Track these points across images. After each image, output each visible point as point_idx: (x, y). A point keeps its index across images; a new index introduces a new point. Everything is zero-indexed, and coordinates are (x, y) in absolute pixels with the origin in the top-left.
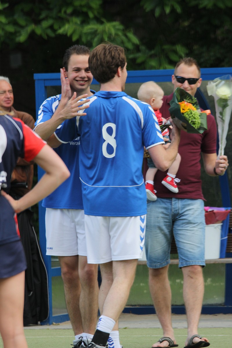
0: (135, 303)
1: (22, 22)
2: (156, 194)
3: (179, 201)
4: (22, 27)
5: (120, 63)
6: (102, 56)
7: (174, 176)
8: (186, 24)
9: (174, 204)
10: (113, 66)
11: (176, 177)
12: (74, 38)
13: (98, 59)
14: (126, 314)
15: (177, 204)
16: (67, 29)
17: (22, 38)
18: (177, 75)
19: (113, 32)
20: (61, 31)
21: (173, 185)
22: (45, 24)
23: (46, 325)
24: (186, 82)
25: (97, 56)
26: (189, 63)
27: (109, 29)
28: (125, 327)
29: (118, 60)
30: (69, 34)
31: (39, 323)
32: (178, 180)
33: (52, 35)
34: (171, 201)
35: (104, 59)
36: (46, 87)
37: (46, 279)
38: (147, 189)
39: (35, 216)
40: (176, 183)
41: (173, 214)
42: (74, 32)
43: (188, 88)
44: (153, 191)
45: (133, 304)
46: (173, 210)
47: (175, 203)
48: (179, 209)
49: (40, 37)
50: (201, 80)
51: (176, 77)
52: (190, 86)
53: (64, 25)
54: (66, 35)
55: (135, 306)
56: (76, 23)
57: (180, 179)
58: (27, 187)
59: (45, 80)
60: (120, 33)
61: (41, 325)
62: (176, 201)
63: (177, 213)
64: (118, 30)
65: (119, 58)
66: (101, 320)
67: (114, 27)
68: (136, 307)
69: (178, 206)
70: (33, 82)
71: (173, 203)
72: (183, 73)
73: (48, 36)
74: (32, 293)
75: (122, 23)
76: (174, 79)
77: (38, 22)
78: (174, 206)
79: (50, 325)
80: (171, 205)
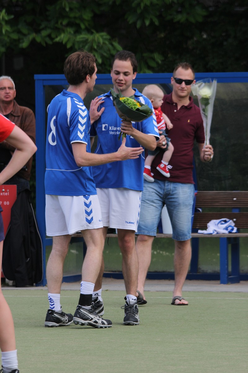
0: (116, 270)
1: (25, 31)
2: (153, 177)
3: (171, 183)
4: (25, 35)
5: (88, 72)
6: (75, 64)
7: (167, 164)
8: (162, 35)
9: (166, 186)
10: (83, 74)
11: (169, 164)
12: (69, 46)
13: (71, 65)
14: (108, 278)
15: (170, 186)
16: (63, 38)
17: (25, 44)
18: (175, 77)
19: (101, 41)
20: (57, 40)
21: (165, 171)
22: (44, 33)
23: (40, 286)
24: (184, 83)
25: (71, 63)
26: (186, 67)
27: (98, 38)
28: (106, 289)
29: (87, 69)
30: (64, 42)
31: (34, 284)
32: (170, 167)
33: (50, 42)
34: (165, 183)
35: (76, 66)
36: (44, 86)
37: (41, 248)
38: (144, 172)
39: (32, 195)
40: (168, 169)
41: (165, 193)
42: (68, 40)
43: (184, 88)
44: (150, 174)
45: (113, 270)
46: (165, 191)
47: (168, 185)
48: (170, 190)
49: (40, 44)
50: (195, 82)
51: (175, 79)
52: (186, 87)
53: (60, 34)
54: (62, 43)
55: (115, 271)
56: (70, 33)
57: (172, 166)
58: (26, 170)
59: (43, 80)
60: (107, 42)
61: (36, 286)
62: (169, 184)
63: (168, 193)
64: (106, 39)
65: (88, 68)
66: (82, 285)
67: (102, 36)
68: (116, 273)
69: (170, 187)
70: (34, 81)
71: (166, 184)
72: (181, 75)
73: (46, 43)
74: (29, 259)
75: (109, 33)
76: (173, 80)
77: (38, 31)
78: (166, 187)
79: (43, 286)
80: (164, 186)
